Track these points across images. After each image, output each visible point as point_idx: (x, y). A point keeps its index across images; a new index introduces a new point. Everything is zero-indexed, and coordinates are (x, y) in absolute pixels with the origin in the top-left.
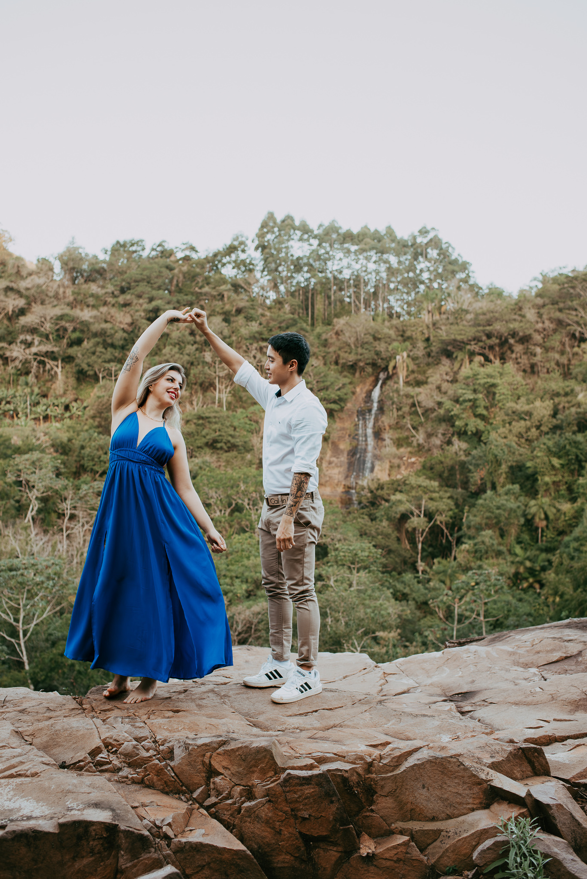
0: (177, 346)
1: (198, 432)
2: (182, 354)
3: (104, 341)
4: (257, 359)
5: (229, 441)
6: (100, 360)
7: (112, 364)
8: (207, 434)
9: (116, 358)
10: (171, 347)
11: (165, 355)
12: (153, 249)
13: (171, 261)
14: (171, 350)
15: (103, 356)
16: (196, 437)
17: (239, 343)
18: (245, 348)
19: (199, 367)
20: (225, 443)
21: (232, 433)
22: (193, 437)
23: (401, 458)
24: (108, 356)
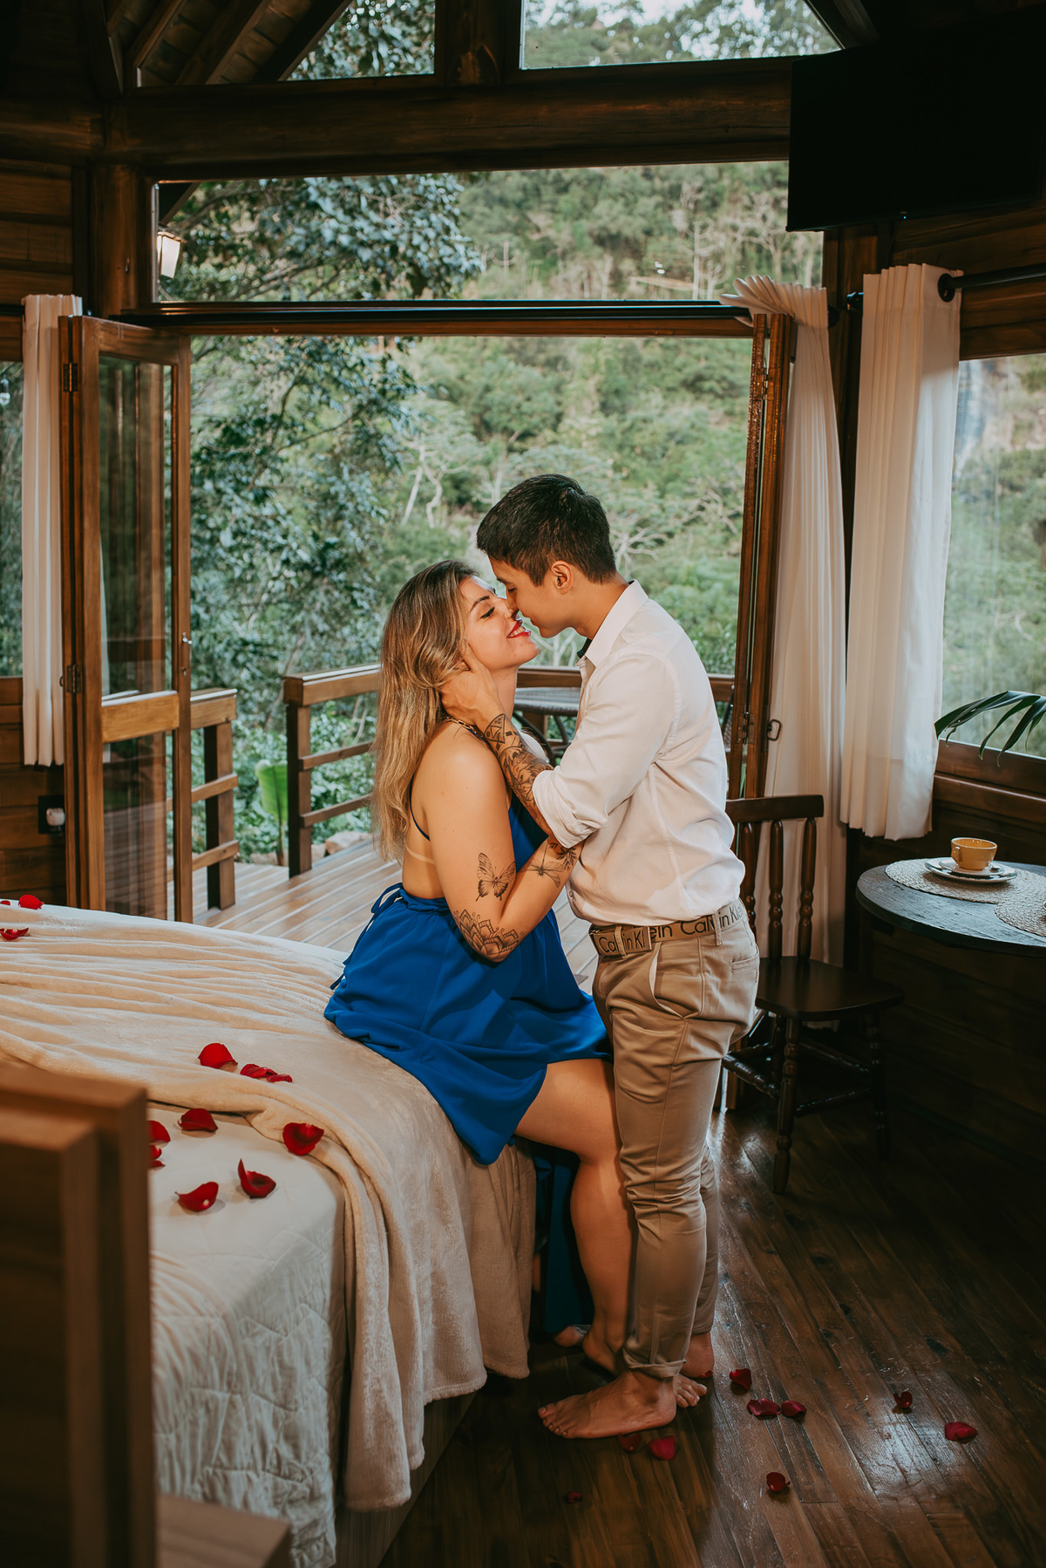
0: (622, 200)
1: (666, 361)
2: (630, 213)
3: (487, 192)
4: (769, 223)
5: (724, 378)
6: (481, 230)
7: (506, 236)
8: (685, 365)
9: (508, 223)
10: (609, 202)
11: (599, 217)
12: (559, 9)
13: (597, 32)
14: (611, 208)
15: (488, 221)
16: (664, 370)
17: (735, 191)
18: (746, 201)
19: (664, 239)
20: (719, 382)
21: (730, 362)
22: (660, 369)
23: (1035, 411)
24: (496, 221)
